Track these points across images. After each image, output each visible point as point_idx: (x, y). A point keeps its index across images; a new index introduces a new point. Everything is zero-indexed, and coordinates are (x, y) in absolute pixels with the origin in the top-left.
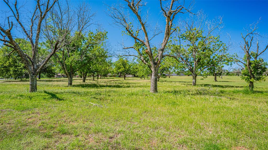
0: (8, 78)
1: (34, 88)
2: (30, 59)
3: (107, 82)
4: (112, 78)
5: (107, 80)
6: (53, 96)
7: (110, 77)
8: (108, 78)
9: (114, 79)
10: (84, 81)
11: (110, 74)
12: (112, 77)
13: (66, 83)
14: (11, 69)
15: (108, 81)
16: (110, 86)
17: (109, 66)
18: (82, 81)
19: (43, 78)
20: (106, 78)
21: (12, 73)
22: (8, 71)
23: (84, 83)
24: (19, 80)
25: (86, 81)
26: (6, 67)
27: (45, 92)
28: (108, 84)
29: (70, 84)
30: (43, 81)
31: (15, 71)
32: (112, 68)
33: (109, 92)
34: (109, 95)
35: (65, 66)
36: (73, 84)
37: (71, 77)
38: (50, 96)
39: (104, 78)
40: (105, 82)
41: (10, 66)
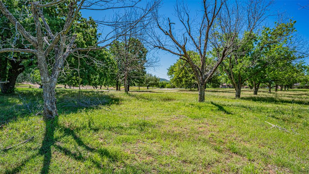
0: (181, 87)
1: (202, 98)
2: (199, 69)
3: (292, 96)
4: (301, 90)
5: (292, 93)
6: (221, 108)
7: (299, 88)
8: (295, 91)
9: (306, 92)
10: (256, 93)
11: (299, 84)
12: (302, 88)
13: (234, 95)
14: (184, 80)
15: (295, 95)
16: (300, 103)
17: (297, 72)
18: (253, 93)
19: (209, 88)
20: (291, 89)
21: (184, 83)
22: (181, 81)
23: (256, 96)
24: (189, 89)
25: (258, 93)
26: (180, 78)
27: (212, 103)
28: (296, 99)
29: (238, 96)
30: (208, 91)
31: (186, 81)
32: (303, 75)
33: (300, 111)
34: (299, 116)
35: (232, 74)
36: (241, 96)
37: (239, 88)
38: (217, 108)
39: (286, 89)
40: (290, 96)
41: (183, 77)
